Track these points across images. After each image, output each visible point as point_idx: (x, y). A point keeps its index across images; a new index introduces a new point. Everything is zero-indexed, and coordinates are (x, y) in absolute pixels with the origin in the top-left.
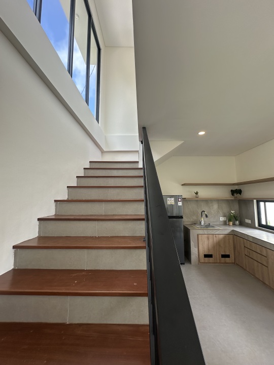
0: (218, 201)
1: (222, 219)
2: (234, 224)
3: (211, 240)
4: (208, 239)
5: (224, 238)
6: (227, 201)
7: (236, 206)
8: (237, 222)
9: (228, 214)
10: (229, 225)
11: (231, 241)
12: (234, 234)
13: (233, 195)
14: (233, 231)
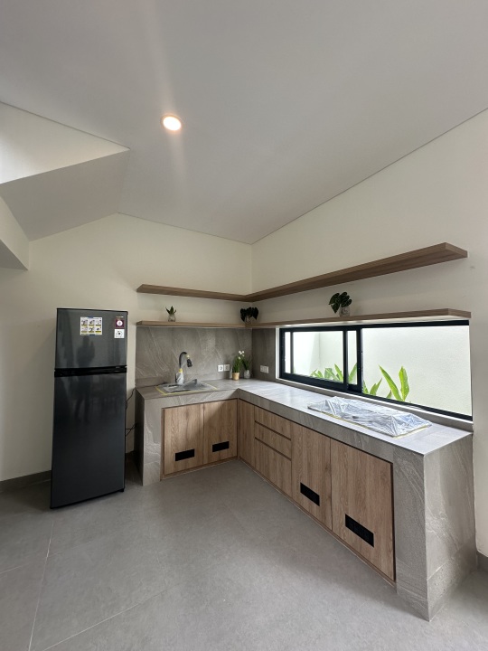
0: (217, 330)
1: (222, 368)
2: (242, 377)
3: (193, 419)
4: (187, 415)
5: (221, 409)
6: (233, 332)
7: (248, 342)
8: (248, 373)
9: (232, 358)
10: (233, 379)
11: (233, 413)
12: (240, 398)
13: (243, 318)
14: (238, 391)
